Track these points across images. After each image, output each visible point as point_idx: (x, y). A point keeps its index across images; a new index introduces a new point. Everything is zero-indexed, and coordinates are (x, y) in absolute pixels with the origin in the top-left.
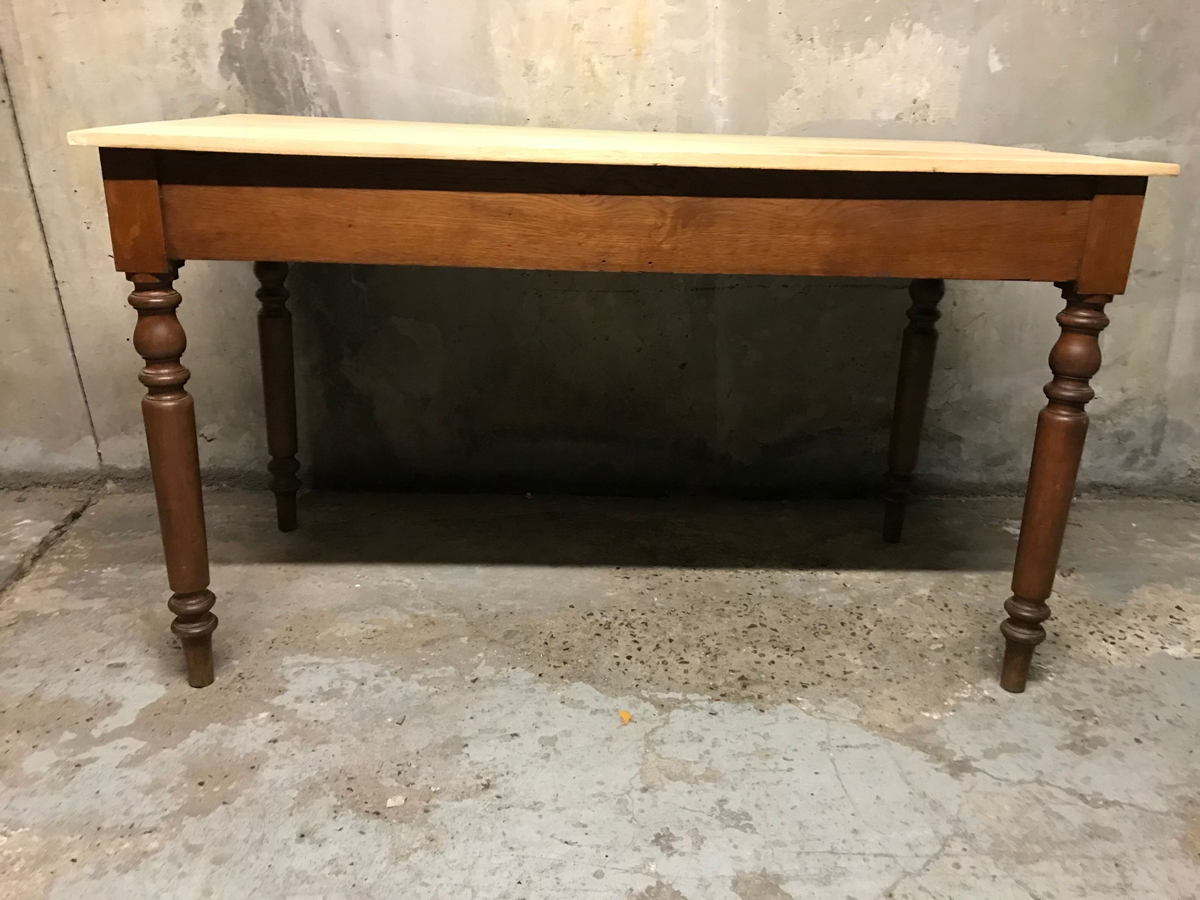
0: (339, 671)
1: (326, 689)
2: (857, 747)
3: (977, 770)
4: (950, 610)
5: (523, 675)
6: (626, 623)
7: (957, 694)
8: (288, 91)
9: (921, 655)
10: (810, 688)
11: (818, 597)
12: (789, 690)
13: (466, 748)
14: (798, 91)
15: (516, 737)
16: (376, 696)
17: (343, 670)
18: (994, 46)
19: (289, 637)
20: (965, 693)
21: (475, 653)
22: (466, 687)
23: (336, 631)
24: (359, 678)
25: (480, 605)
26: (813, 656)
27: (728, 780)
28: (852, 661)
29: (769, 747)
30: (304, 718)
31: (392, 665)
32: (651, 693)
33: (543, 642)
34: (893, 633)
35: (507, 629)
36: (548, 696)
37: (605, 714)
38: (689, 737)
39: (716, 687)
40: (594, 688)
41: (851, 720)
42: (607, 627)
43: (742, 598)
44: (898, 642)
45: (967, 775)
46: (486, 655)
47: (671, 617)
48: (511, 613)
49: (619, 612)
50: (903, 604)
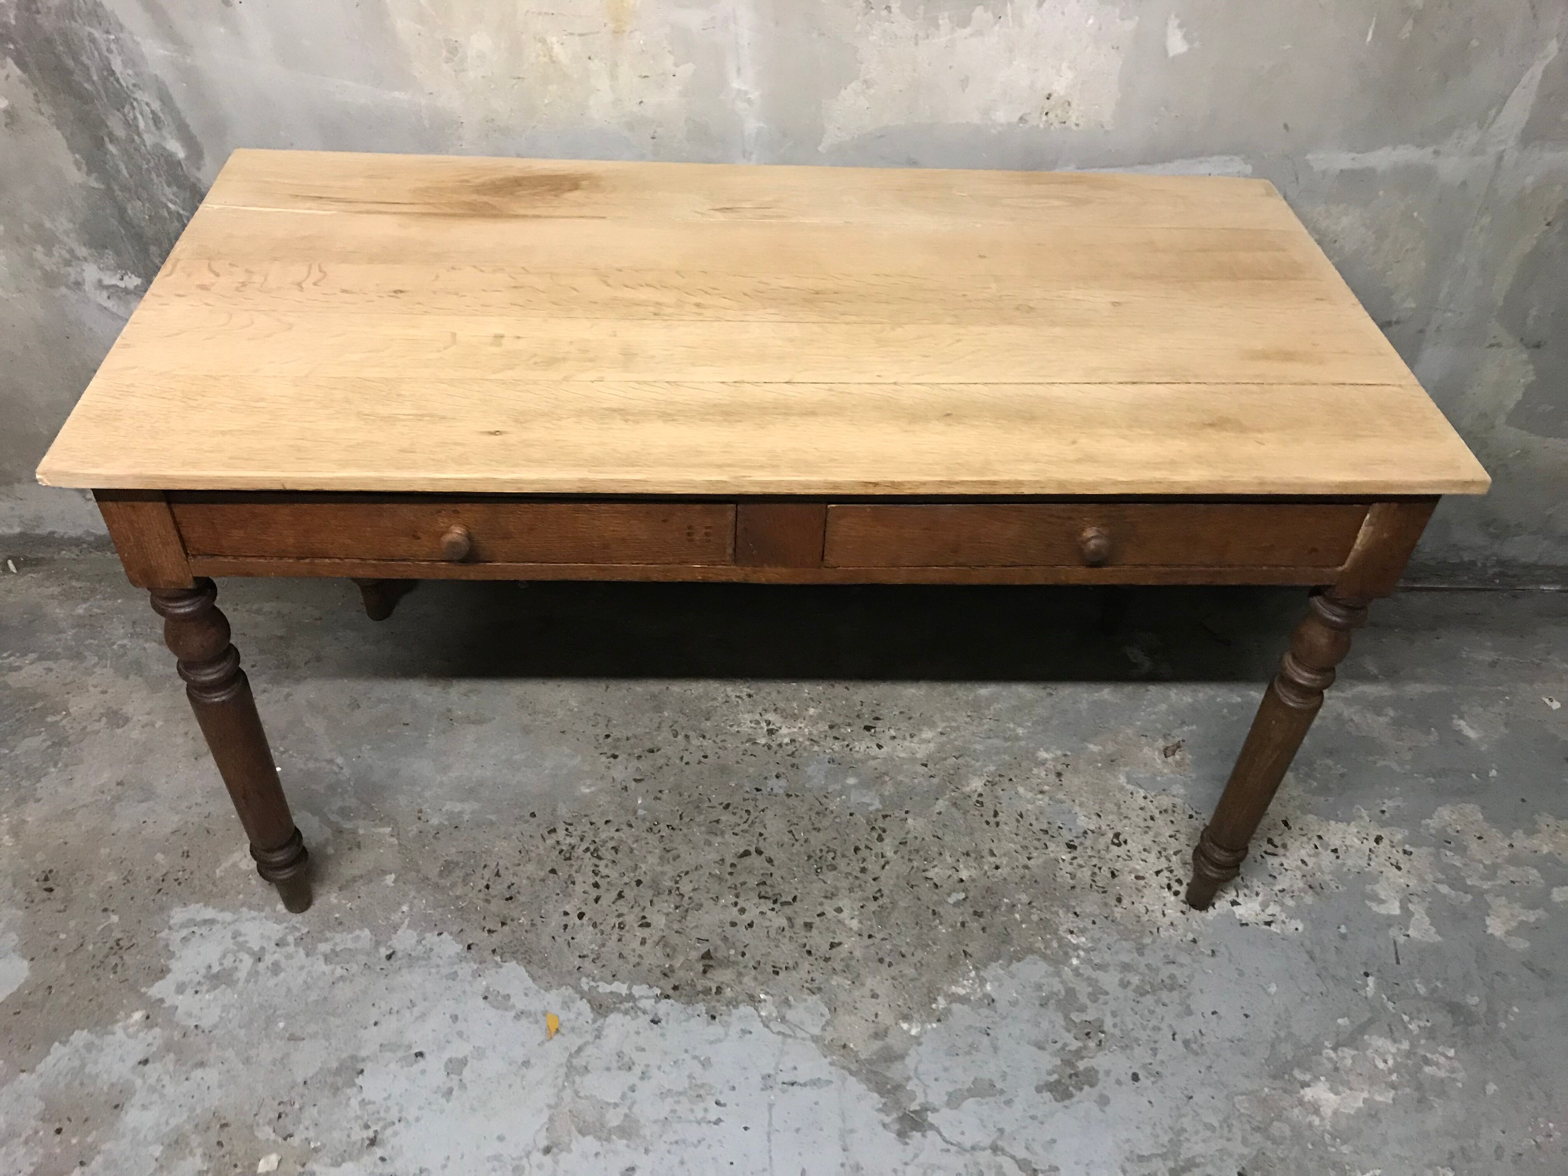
0: (236, 935)
1: (216, 969)
2: (805, 1085)
3: (932, 1126)
4: (997, 824)
5: (450, 947)
6: (592, 848)
7: (954, 989)
8: (93, 82)
9: (934, 912)
10: (782, 974)
11: (840, 796)
12: (755, 979)
13: (360, 1076)
14: (868, 83)
15: (419, 1058)
16: (271, 983)
17: (240, 935)
18: (1177, 16)
19: (184, 871)
20: (964, 987)
21: (400, 904)
22: (378, 969)
23: (241, 860)
24: (256, 949)
25: (420, 811)
26: (804, 912)
27: (645, 1137)
28: (847, 922)
29: (705, 1081)
30: (183, 1023)
31: (298, 925)
32: (592, 984)
33: (485, 883)
34: (913, 867)
35: (447, 858)
36: (471, 986)
37: (531, 1019)
38: (618, 1062)
39: (673, 971)
40: (527, 971)
41: (812, 1036)
42: (568, 855)
43: (747, 796)
44: (912, 887)
45: (917, 1135)
46: (411, 909)
47: (650, 836)
48: (456, 827)
49: (589, 826)
50: (942, 810)
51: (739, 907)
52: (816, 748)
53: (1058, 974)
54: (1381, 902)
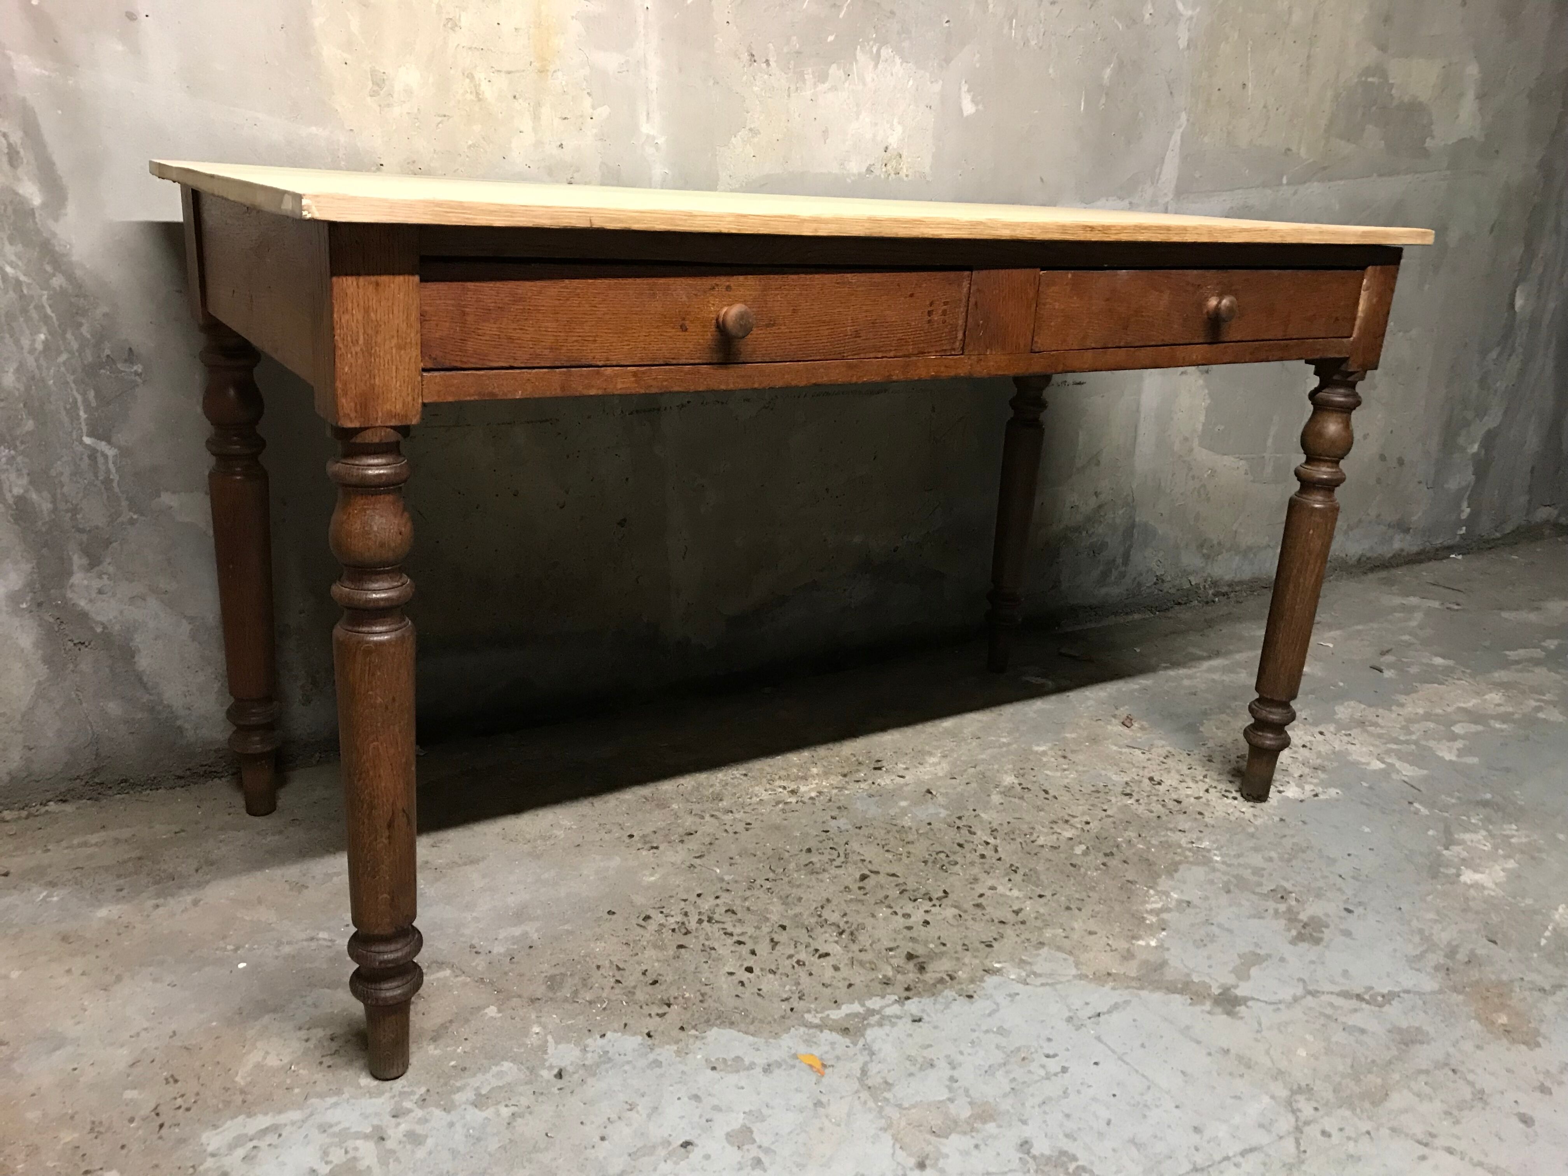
0: (324, 1128)
2: (1109, 1012)
3: (1246, 999)
4: (1055, 798)
5: (625, 1043)
6: (705, 918)
7: (1148, 906)
9: (1073, 865)
10: (996, 945)
11: (906, 816)
12: (975, 957)
14: (753, 132)
15: (689, 1147)
16: (421, 1153)
17: (331, 1126)
18: (966, 82)
19: (182, 1096)
20: (1155, 902)
21: (527, 1029)
22: (555, 1090)
23: (265, 1058)
24: (369, 1130)
25: (472, 946)
26: (963, 899)
27: (1008, 1111)
28: (1008, 893)
29: (1017, 1045)
31: (406, 1089)
32: (819, 1015)
33: (612, 980)
34: (1021, 843)
35: (544, 975)
36: (686, 1065)
37: (784, 1067)
38: (915, 1065)
39: (889, 979)
40: (739, 1031)
41: (1075, 977)
42: (684, 931)
43: (821, 839)
44: (1036, 854)
45: (1242, 1009)
46: (544, 1027)
47: (756, 892)
48: (531, 947)
49: (683, 903)
50: (1001, 801)
51: (900, 914)
52: (847, 792)
53: (1214, 870)
54: (1368, 764)
